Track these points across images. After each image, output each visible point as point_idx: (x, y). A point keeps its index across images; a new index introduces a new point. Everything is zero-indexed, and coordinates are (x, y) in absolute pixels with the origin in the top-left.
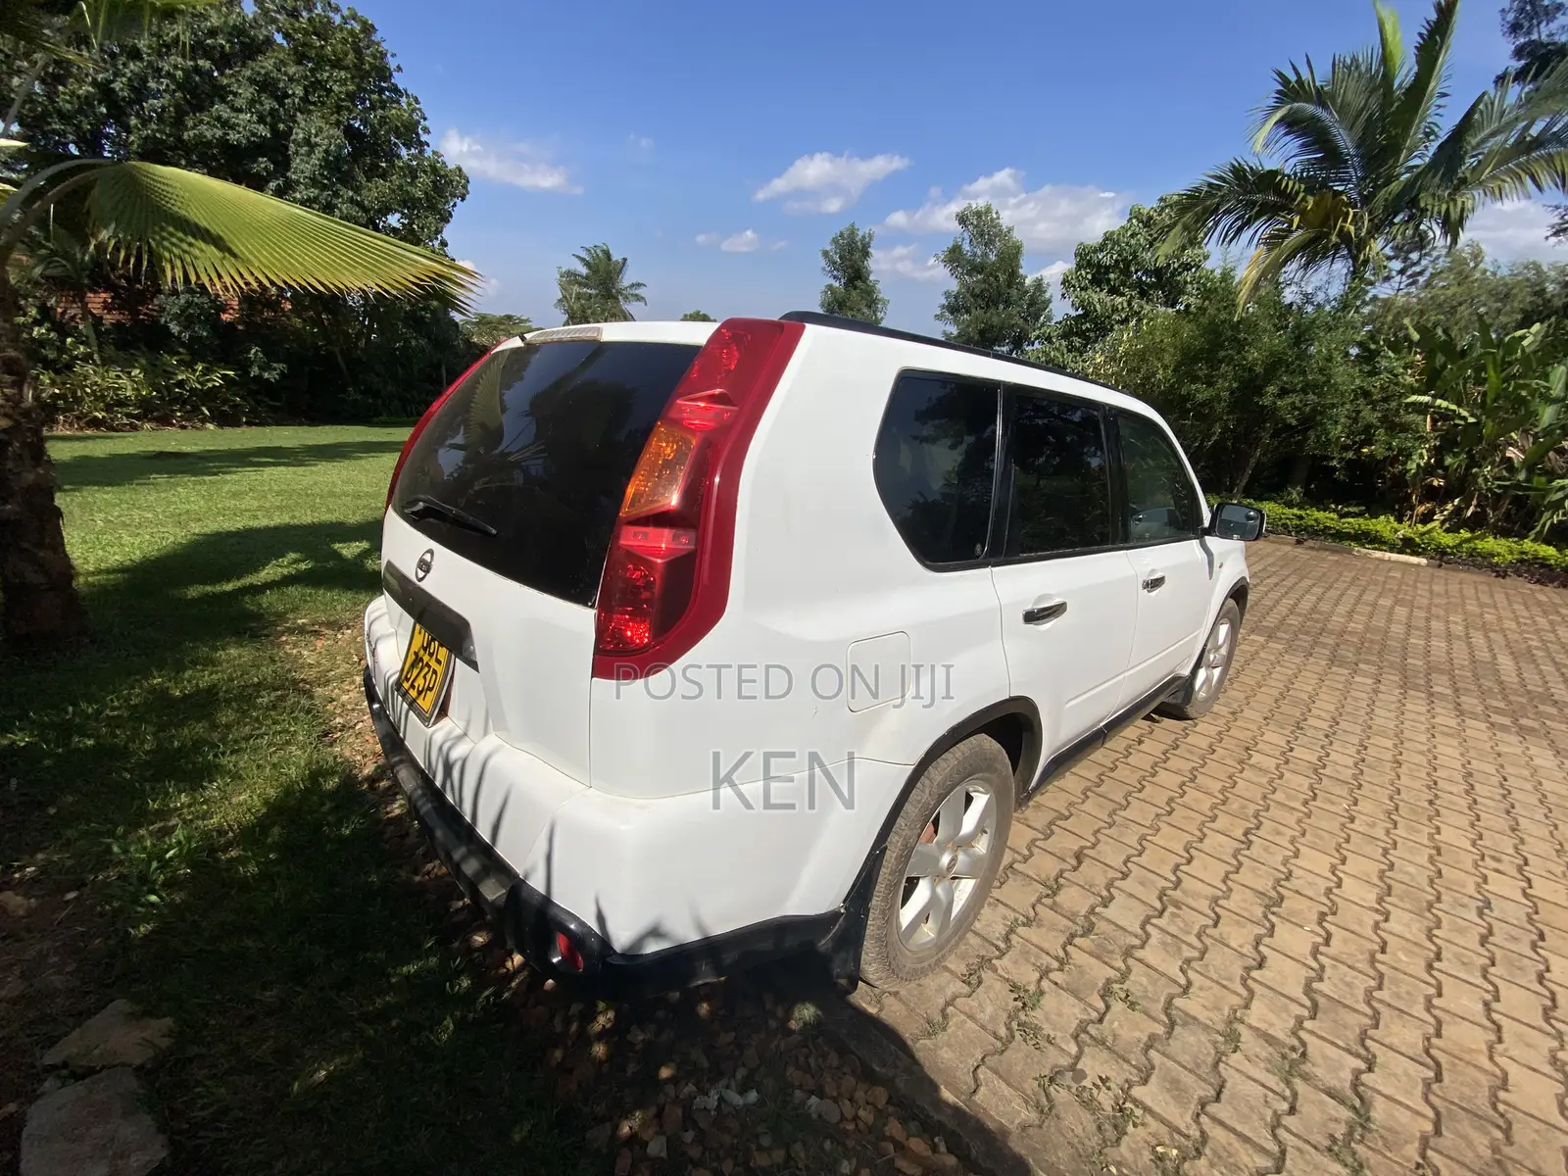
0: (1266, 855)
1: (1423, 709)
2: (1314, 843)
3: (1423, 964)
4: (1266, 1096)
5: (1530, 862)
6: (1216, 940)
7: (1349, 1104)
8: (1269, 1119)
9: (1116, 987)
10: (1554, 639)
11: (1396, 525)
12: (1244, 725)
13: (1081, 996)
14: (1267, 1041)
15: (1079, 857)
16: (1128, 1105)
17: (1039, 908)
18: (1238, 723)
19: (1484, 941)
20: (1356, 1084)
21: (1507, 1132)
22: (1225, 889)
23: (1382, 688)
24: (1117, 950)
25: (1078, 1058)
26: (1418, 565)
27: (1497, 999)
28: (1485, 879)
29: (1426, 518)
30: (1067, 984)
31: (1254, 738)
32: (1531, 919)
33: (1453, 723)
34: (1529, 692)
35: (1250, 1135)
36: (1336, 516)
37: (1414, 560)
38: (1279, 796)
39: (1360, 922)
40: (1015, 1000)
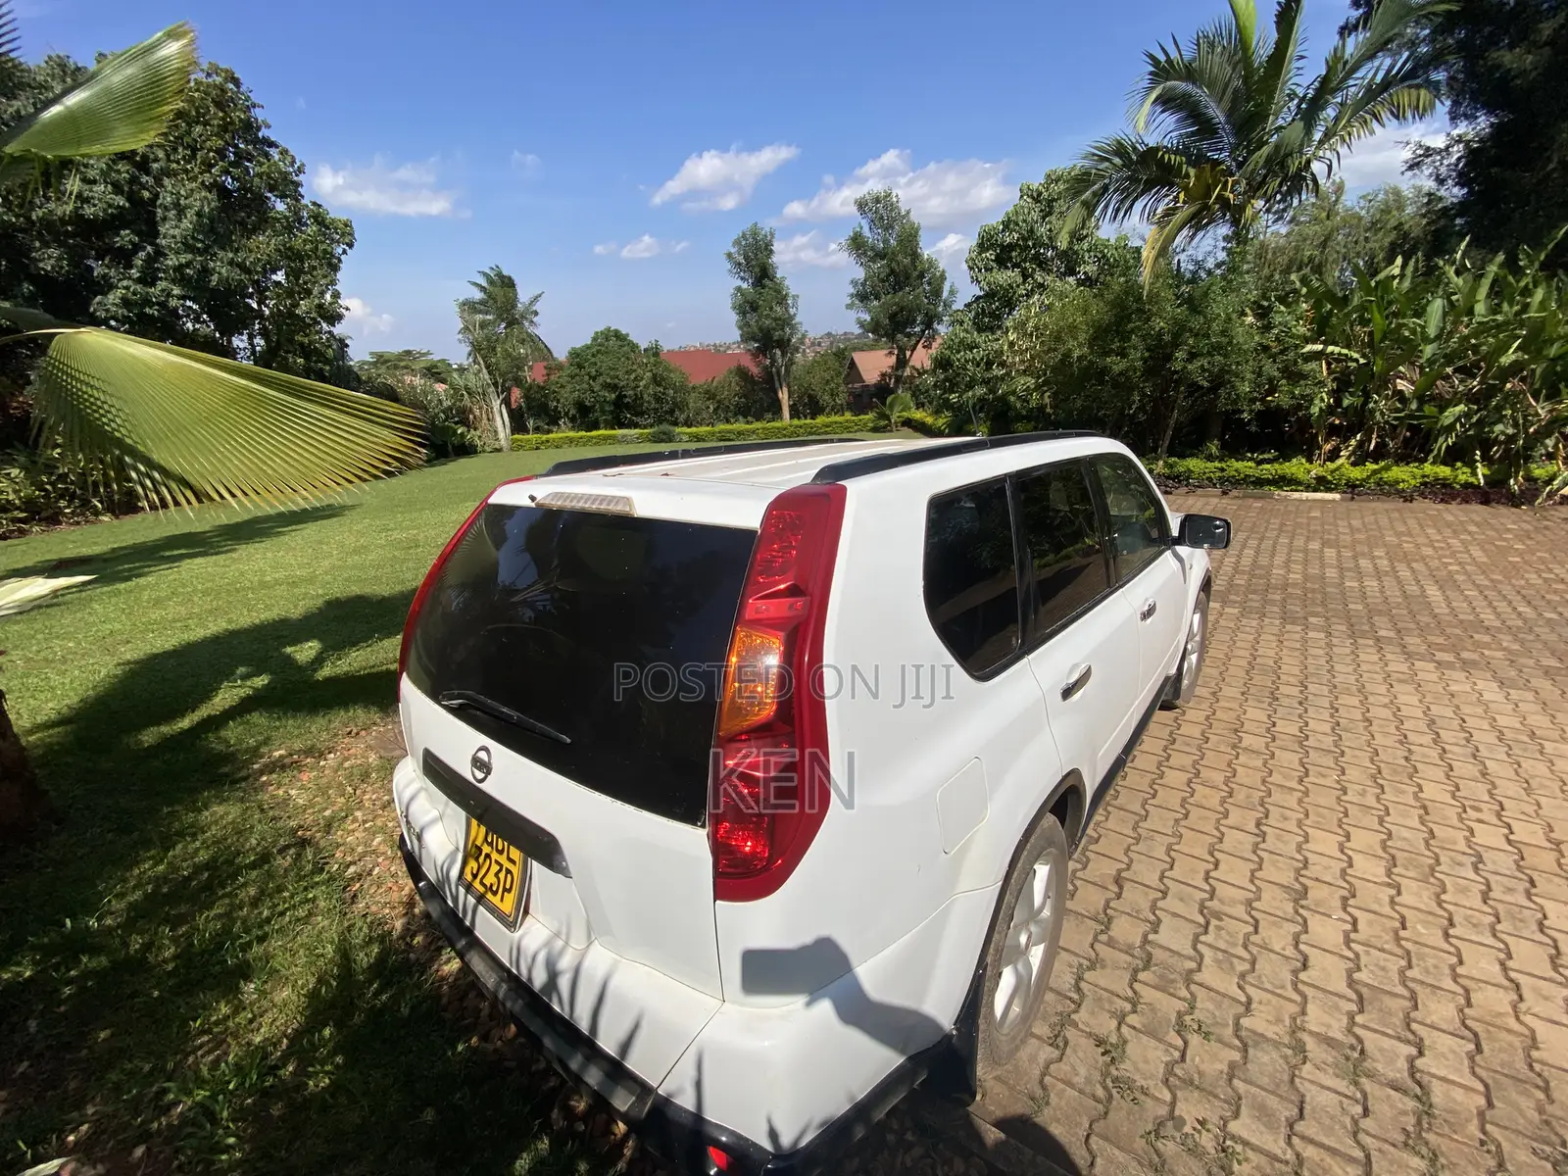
0: (1280, 845)
1: (1375, 658)
2: (1318, 822)
3: (1440, 933)
4: (1341, 1102)
5: (1506, 806)
6: (1261, 947)
7: (1412, 1094)
8: (1349, 1126)
9: (1187, 1018)
10: (1469, 560)
11: (1307, 465)
12: (1227, 705)
13: (1161, 1036)
14: (1328, 1044)
15: (1118, 881)
16: (1228, 1143)
17: (1097, 946)
18: (1221, 704)
19: (1485, 898)
20: (1413, 1070)
21: (1546, 1090)
22: (1254, 889)
23: (1335, 641)
24: (1178, 978)
25: (1173, 1104)
26: (1334, 501)
27: (1510, 956)
28: (1472, 831)
29: (1334, 455)
30: (1144, 1026)
31: (1238, 718)
32: (1518, 866)
33: (1404, 668)
34: (1462, 622)
35: (1337, 1146)
36: (1253, 465)
37: (1329, 496)
38: (1276, 778)
39: (1378, 901)
40: (1103, 1054)
